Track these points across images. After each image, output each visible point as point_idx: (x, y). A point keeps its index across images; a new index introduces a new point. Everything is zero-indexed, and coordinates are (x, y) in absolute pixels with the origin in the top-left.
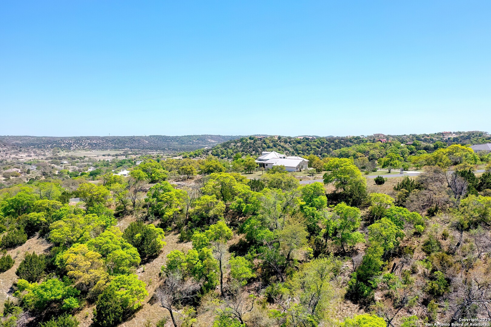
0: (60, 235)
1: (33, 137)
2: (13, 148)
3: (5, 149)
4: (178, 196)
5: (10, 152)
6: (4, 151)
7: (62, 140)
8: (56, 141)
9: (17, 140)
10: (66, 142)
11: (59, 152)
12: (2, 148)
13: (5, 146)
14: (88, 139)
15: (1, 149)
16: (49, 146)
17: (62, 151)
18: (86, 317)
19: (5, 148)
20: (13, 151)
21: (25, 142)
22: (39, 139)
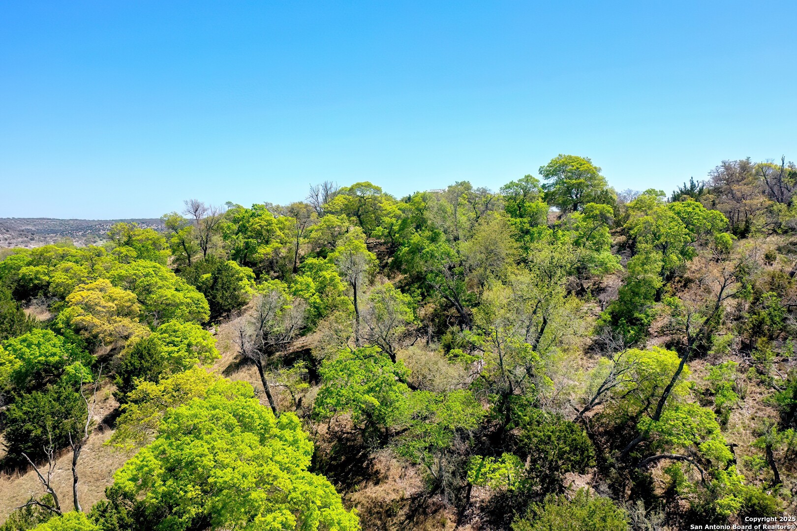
0: (67, 279)
1: (54, 219)
2: (21, 234)
3: (6, 236)
4: (281, 226)
5: (15, 241)
6: (6, 240)
7: (100, 224)
8: (92, 226)
9: (28, 224)
10: (108, 227)
11: (95, 242)
12: (2, 234)
13: (8, 231)
14: (143, 223)
15: (1, 236)
16: (80, 233)
17: (101, 240)
18: (105, 400)
19: (8, 235)
20: (20, 239)
21: (40, 227)
22: (62, 222)
